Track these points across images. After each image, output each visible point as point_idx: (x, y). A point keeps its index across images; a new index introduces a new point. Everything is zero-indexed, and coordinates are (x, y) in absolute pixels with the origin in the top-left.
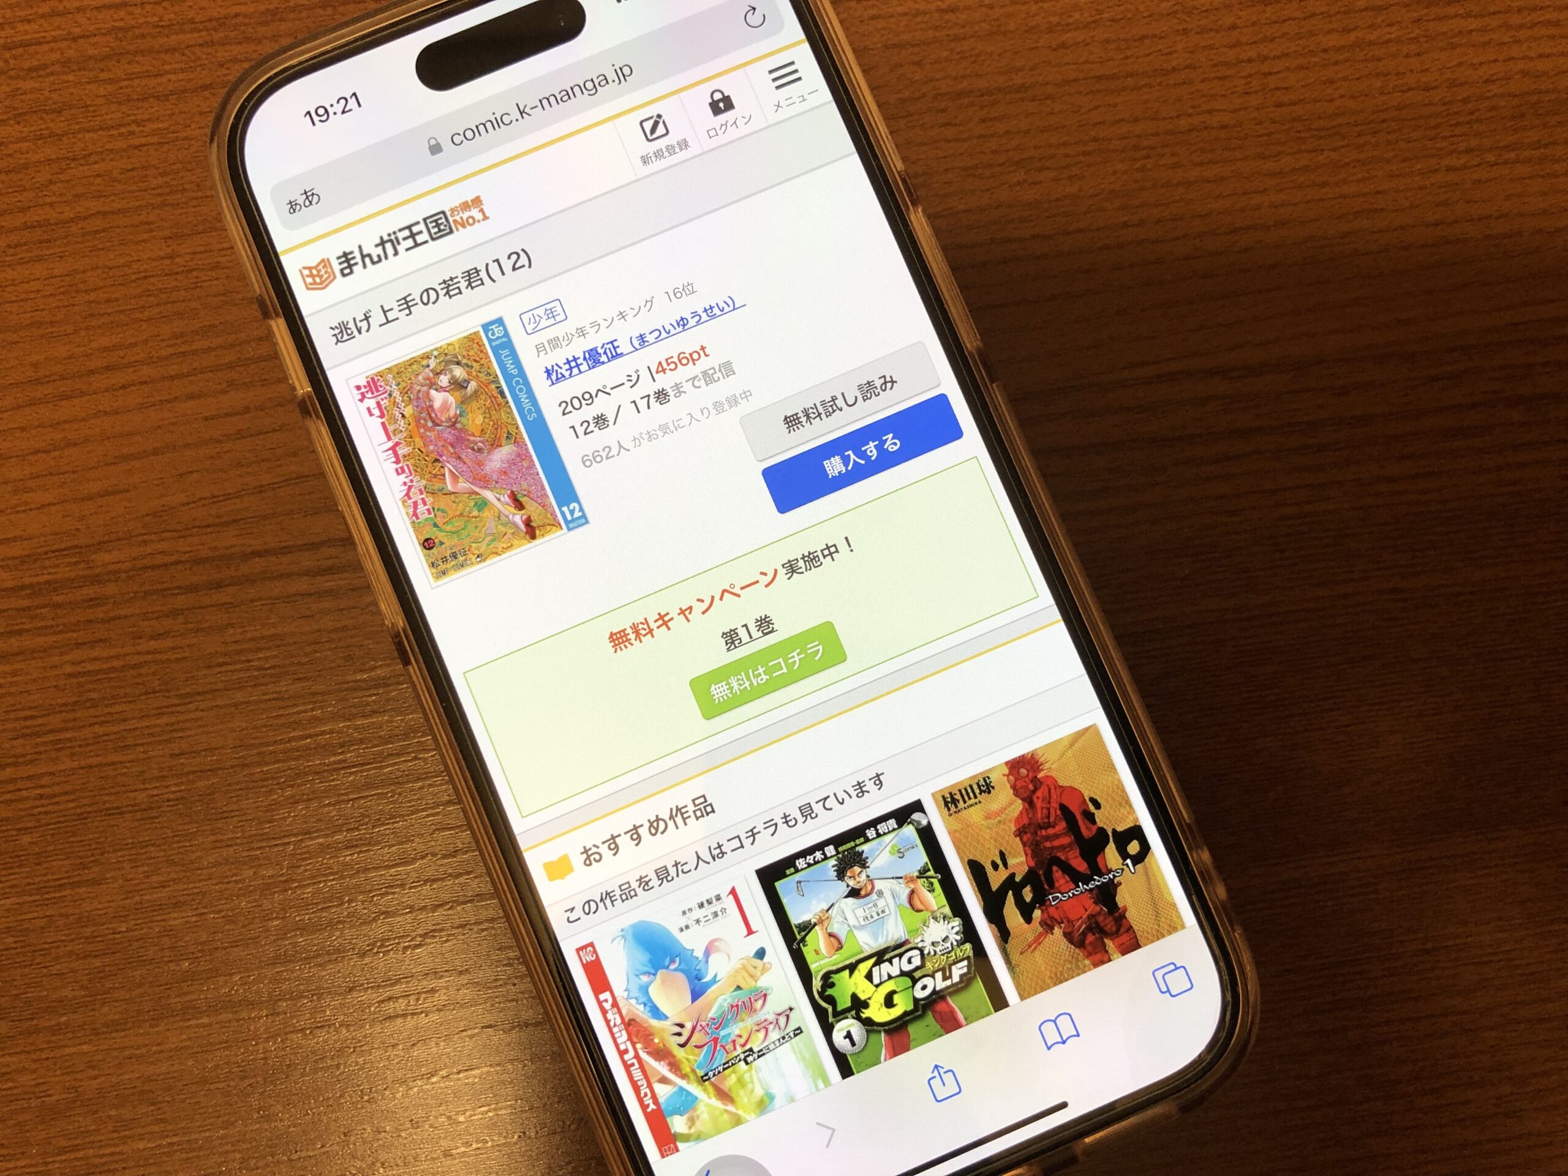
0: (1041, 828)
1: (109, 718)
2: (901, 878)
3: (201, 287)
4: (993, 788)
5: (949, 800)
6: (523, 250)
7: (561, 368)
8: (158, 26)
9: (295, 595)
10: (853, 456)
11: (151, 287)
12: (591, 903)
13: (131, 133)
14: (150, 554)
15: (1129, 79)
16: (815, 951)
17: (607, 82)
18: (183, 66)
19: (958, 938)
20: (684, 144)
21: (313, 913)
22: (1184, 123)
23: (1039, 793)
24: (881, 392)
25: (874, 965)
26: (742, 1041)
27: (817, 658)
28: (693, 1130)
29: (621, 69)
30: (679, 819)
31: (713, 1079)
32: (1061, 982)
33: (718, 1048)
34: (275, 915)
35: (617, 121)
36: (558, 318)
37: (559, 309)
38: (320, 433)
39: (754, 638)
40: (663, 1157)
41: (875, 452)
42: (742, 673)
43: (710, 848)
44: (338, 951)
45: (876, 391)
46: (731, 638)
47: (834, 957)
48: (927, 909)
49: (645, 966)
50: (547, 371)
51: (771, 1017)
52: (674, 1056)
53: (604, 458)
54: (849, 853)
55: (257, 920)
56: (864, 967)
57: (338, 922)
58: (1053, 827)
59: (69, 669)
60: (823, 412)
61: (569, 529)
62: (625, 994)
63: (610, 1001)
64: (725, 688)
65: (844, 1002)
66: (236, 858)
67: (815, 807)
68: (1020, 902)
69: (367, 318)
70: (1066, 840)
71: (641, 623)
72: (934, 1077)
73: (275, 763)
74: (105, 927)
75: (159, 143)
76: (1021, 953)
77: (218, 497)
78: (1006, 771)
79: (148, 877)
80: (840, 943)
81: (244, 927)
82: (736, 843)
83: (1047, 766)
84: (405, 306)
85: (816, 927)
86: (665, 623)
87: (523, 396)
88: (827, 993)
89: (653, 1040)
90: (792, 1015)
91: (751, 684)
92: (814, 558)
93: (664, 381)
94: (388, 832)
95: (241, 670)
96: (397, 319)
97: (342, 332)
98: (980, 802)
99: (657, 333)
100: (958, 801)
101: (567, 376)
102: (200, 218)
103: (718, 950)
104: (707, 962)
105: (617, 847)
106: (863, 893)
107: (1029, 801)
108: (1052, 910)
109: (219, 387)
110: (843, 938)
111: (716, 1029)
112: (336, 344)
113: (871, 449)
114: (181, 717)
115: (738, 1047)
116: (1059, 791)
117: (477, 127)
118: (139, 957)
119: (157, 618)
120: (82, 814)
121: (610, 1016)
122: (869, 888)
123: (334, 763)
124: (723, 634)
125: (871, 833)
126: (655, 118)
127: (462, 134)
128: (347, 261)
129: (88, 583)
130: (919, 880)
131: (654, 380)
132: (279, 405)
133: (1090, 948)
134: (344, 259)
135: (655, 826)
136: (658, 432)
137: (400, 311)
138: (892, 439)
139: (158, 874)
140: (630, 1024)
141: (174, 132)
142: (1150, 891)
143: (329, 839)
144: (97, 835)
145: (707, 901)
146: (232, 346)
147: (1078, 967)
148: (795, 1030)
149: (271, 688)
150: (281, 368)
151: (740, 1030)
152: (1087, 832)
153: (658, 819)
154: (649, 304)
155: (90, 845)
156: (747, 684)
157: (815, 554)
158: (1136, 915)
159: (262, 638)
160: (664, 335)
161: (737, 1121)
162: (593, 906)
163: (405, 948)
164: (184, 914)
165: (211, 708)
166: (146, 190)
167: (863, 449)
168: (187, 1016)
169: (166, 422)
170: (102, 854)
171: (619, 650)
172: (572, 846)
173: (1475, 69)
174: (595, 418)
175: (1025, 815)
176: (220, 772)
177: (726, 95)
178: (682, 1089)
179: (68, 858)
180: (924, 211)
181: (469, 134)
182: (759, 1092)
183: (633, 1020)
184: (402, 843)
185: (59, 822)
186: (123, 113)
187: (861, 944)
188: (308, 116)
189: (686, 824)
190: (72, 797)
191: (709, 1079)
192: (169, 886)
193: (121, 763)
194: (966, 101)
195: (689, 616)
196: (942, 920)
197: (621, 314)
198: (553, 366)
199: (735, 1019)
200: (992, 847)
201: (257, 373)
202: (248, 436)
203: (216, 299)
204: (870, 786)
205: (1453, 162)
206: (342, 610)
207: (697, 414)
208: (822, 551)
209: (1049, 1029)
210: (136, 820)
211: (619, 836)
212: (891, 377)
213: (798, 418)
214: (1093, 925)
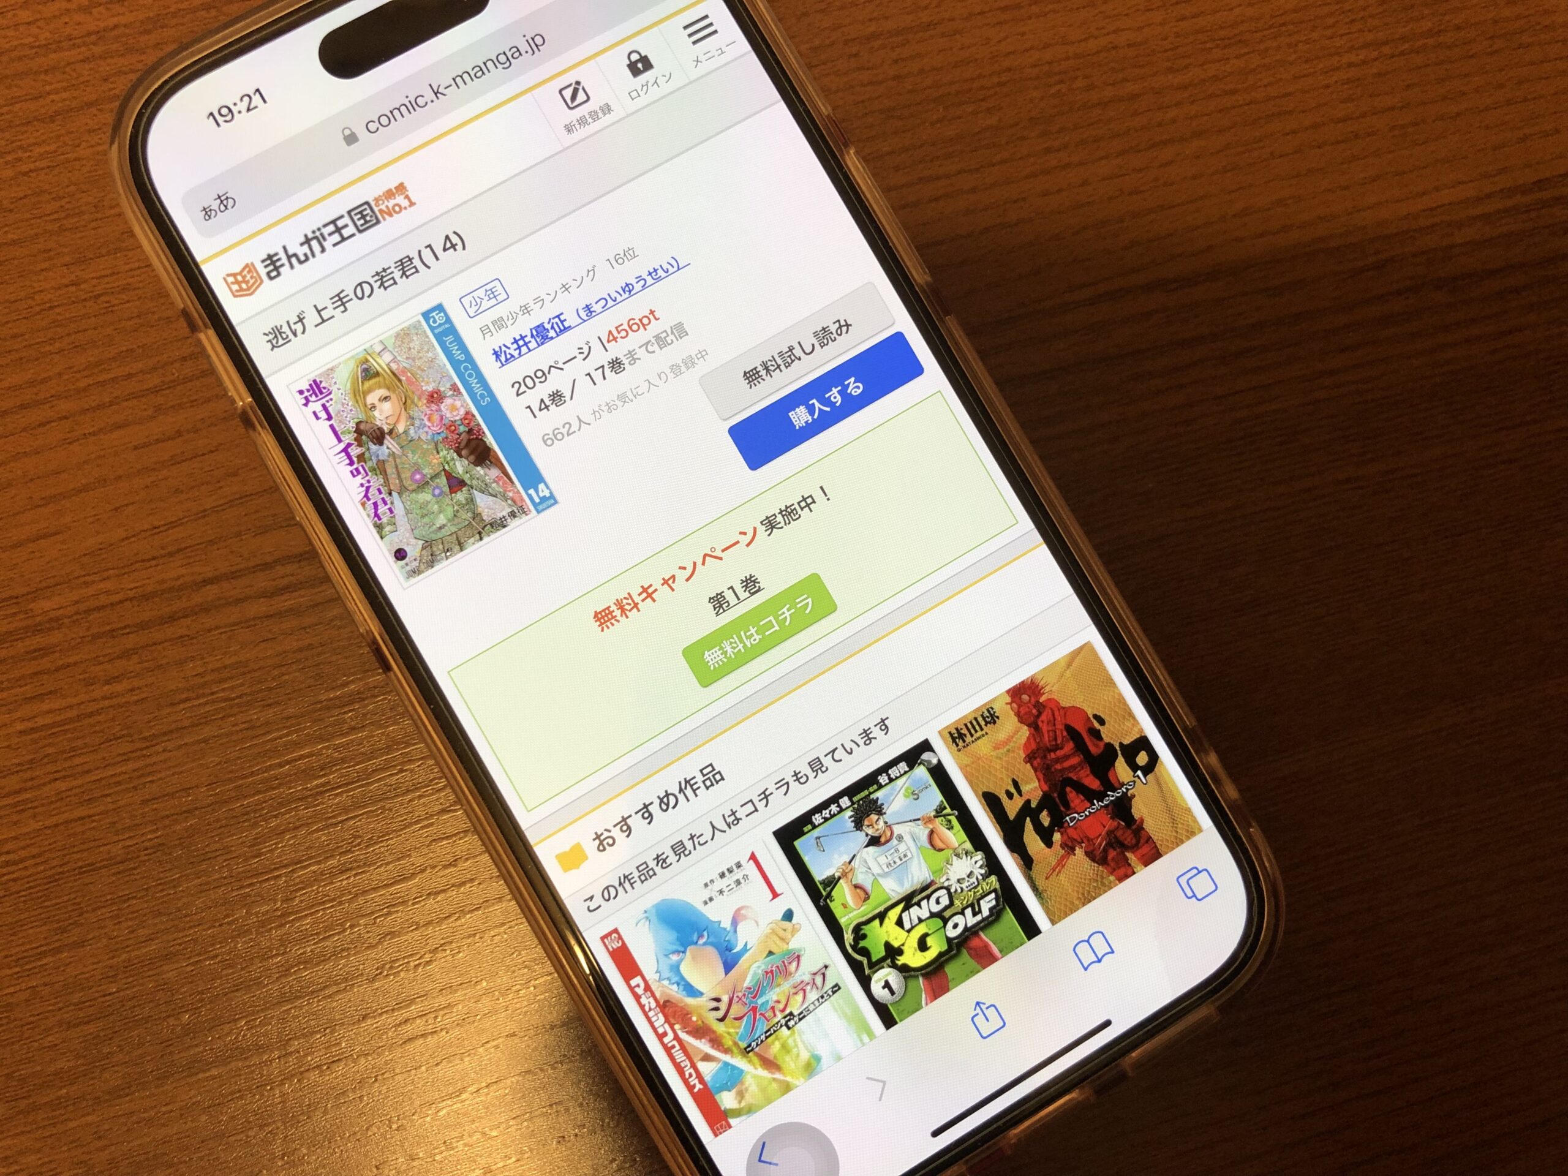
0: (1050, 751)
1: (70, 772)
2: (919, 819)
3: (112, 311)
4: (998, 717)
5: (956, 735)
6: (455, 233)
7: (509, 348)
8: (33, 47)
9: (254, 619)
10: (817, 405)
11: (60, 318)
12: (610, 888)
13: (20, 160)
14: (93, 595)
15: (1033, 7)
16: (843, 904)
17: (520, 54)
18: (65, 84)
19: (983, 871)
20: (607, 109)
21: (314, 944)
22: (1092, 45)
23: (1043, 717)
24: (837, 337)
25: (903, 911)
26: (781, 1006)
27: (807, 612)
28: (743, 1104)
29: (533, 39)
30: (689, 792)
31: (757, 1050)
32: (1090, 901)
33: (758, 1017)
34: (274, 952)
35: (536, 92)
36: (500, 298)
37: (499, 288)
38: (266, 444)
39: (742, 598)
40: (716, 1135)
41: (839, 397)
42: (734, 636)
43: (724, 816)
44: (346, 980)
45: (832, 337)
46: (719, 602)
47: (862, 908)
48: (948, 847)
49: (674, 944)
50: (495, 353)
51: (807, 978)
52: (714, 1032)
53: (565, 434)
54: (864, 802)
55: (257, 960)
56: (893, 915)
57: (343, 950)
58: (1062, 748)
59: (20, 727)
60: (782, 364)
61: (538, 512)
62: (657, 976)
63: (642, 985)
64: (719, 653)
65: (878, 952)
66: (226, 899)
67: (824, 760)
68: (1038, 828)
69: (301, 320)
70: (1075, 760)
71: (625, 598)
72: (977, 1014)
73: (254, 795)
74: (94, 990)
75: (48, 167)
76: (1047, 879)
77: (159, 527)
78: (1008, 699)
79: (133, 932)
80: (866, 893)
81: (243, 969)
82: (750, 808)
83: (1047, 689)
84: (339, 303)
85: (841, 881)
86: (650, 596)
87: (473, 381)
88: (860, 946)
89: (691, 1018)
90: (828, 973)
91: (745, 646)
92: (792, 511)
93: (617, 350)
94: (382, 849)
95: (206, 704)
96: (333, 317)
97: (277, 337)
98: (987, 734)
99: (603, 302)
100: (965, 735)
101: (517, 356)
102: (102, 240)
103: (745, 918)
104: (735, 931)
105: (629, 828)
106: (883, 840)
107: (1034, 726)
108: (1070, 832)
109: (145, 413)
110: (868, 888)
111: (754, 998)
112: (272, 350)
113: (835, 395)
114: (149, 761)
115: (778, 1013)
116: (1062, 712)
117: (391, 112)
118: (134, 1017)
119: (109, 661)
120: (53, 875)
121: (644, 1000)
122: (889, 834)
123: (317, 786)
124: (710, 599)
125: (883, 779)
126: (573, 86)
127: (377, 121)
128: (273, 263)
129: (29, 634)
130: (937, 820)
131: (607, 351)
133: (1112, 864)
134: (269, 262)
135: (665, 802)
136: (617, 402)
137: (335, 308)
138: (855, 382)
139: (144, 927)
140: (666, 1007)
141: (63, 154)
142: (1164, 799)
143: (323, 865)
144: (72, 896)
145: (728, 870)
146: (155, 369)
147: (1103, 884)
148: (833, 988)
149: (240, 718)
150: (220, 383)
151: (778, 994)
152: (1095, 750)
153: (667, 795)
154: (591, 273)
155: (66, 907)
156: (741, 646)
157: (793, 508)
158: (1154, 825)
159: (225, 667)
160: (611, 303)
161: (787, 1088)
162: (613, 892)
163: (416, 966)
164: (177, 965)
166: (40, 217)
167: (827, 396)
168: (194, 1071)
169: (93, 456)
170: (81, 915)
171: (605, 628)
172: (583, 835)
174: (550, 396)
175: (1032, 740)
176: (197, 812)
177: (643, 55)
178: (726, 1064)
179: (45, 924)
180: (857, 153)
181: (384, 120)
182: (805, 1056)
183: (668, 1001)
184: (399, 859)
185: (31, 888)
186: (7, 140)
187: (888, 891)
188: (211, 117)
189: (696, 796)
190: (38, 860)
191: (753, 1049)
192: (157, 938)
193: (90, 816)
194: (877, 44)
195: (672, 585)
196: (964, 856)
197: (564, 286)
198: (500, 347)
199: (771, 987)
200: (1004, 777)
201: (184, 394)
202: (183, 461)
203: (131, 323)
204: (876, 732)
205: (1353, 58)
206: (305, 628)
207: (655, 380)
208: (799, 503)
209: (1083, 949)
210: (114, 874)
211: (630, 816)
212: (845, 321)
213: (757, 373)
214: (1113, 840)
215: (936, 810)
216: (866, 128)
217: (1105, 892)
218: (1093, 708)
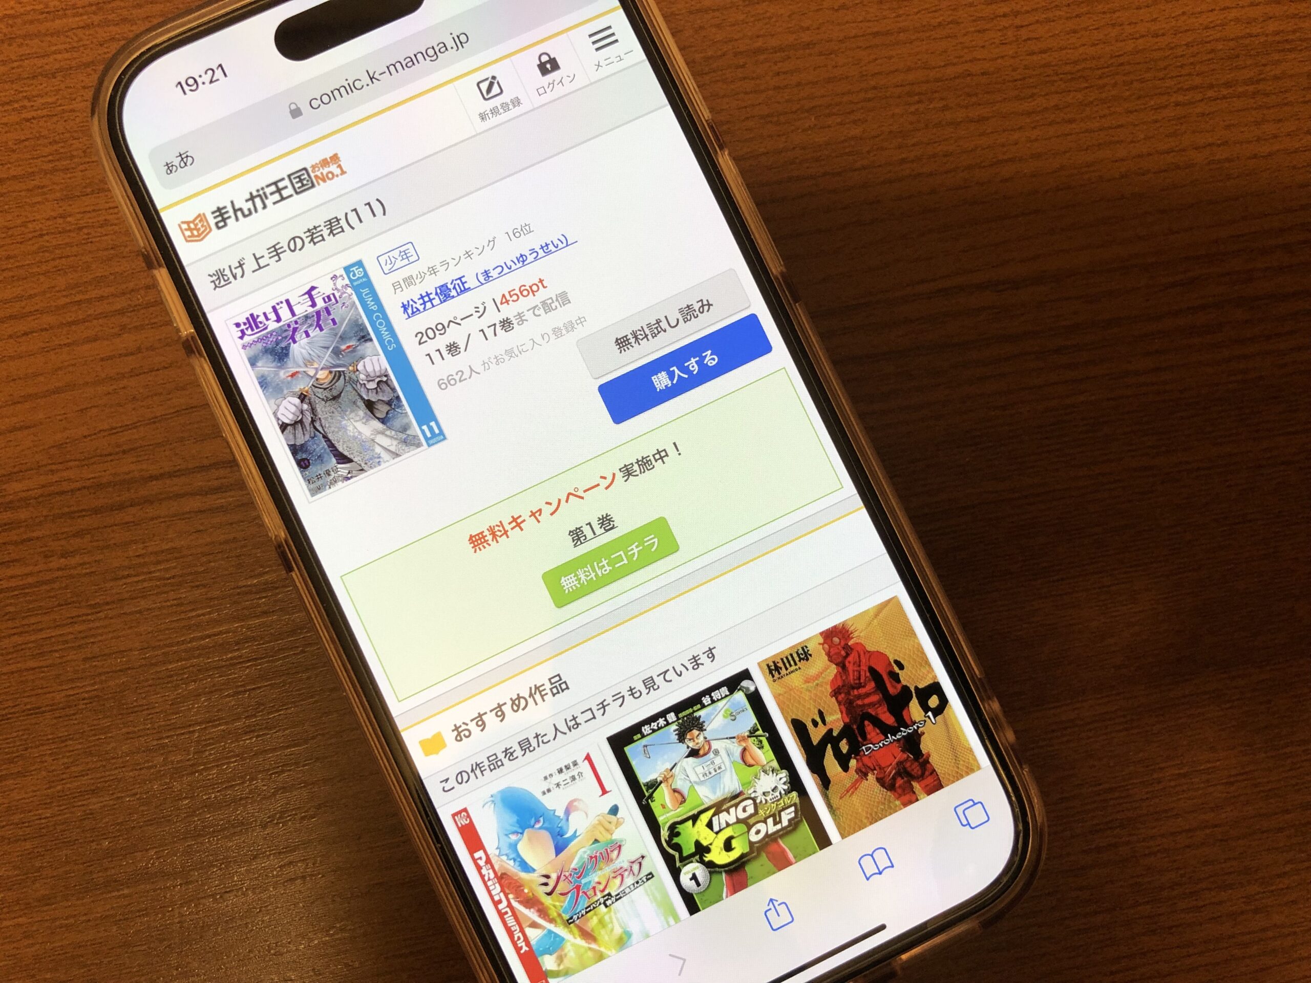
0: (853, 688)
1: (26, 629)
2: (734, 738)
3: (91, 242)
4: (811, 655)
5: (773, 668)
7: (415, 303)
8: (43, 13)
9: (190, 512)
10: (677, 372)
11: (48, 244)
12: (463, 773)
13: (24, 107)
14: (56, 482)
15: (902, 34)
17: (447, 49)
18: (67, 46)
19: (786, 787)
20: (516, 102)
21: (218, 791)
22: (950, 71)
23: (850, 659)
24: (699, 314)
25: (714, 815)
26: (601, 887)
27: (653, 550)
28: (562, 967)
29: (458, 37)
30: (537, 697)
31: (577, 922)
32: (876, 821)
33: (581, 894)
34: (184, 795)
35: (456, 83)
36: (411, 259)
37: (412, 250)
38: (203, 369)
39: (597, 533)
41: (696, 367)
42: (588, 566)
43: (566, 720)
44: (242, 824)
45: (695, 314)
46: (577, 536)
47: (679, 810)
48: (757, 764)
49: (514, 826)
50: (404, 306)
51: (626, 865)
52: (542, 904)
53: (458, 381)
54: (688, 718)
56: (705, 818)
57: (241, 799)
58: (864, 687)
60: (650, 334)
61: (429, 445)
62: (497, 852)
63: (484, 858)
64: (574, 579)
65: (689, 848)
66: (148, 746)
67: (657, 680)
68: (838, 754)
69: (241, 265)
70: (875, 698)
71: (497, 526)
72: (770, 909)
73: (178, 661)
74: (33, 813)
75: (48, 116)
76: (841, 798)
77: (116, 428)
78: (821, 641)
79: (68, 768)
80: (683, 797)
82: (589, 715)
83: (856, 634)
84: (275, 253)
85: (662, 785)
86: (518, 525)
87: (383, 329)
88: (674, 842)
89: (523, 890)
90: (644, 863)
91: (596, 575)
92: (647, 462)
93: (508, 311)
95: (144, 580)
96: (268, 265)
97: (220, 279)
98: (800, 668)
99: (500, 269)
100: (781, 668)
101: (422, 310)
102: (88, 181)
103: (577, 809)
104: (567, 820)
105: (484, 723)
106: (701, 752)
107: (842, 666)
108: (864, 759)
109: (111, 331)
110: (685, 792)
111: (578, 878)
112: (215, 289)
113: (693, 364)
114: (92, 625)
115: (598, 893)
116: (867, 655)
117: (332, 92)
118: (63, 839)
119: (66, 538)
121: (484, 871)
122: (707, 748)
123: (231, 658)
124: (570, 532)
125: (706, 700)
126: (490, 80)
127: (319, 99)
128: (221, 215)
130: (750, 739)
131: (499, 311)
132: (167, 345)
133: (899, 790)
134: (218, 214)
135: (517, 703)
136: (504, 357)
137: (270, 258)
138: (711, 355)
139: (78, 765)
140: (503, 878)
141: (60, 106)
142: (950, 738)
143: (231, 726)
145: (566, 767)
146: (123, 294)
147: (890, 808)
148: (647, 875)
149: (172, 595)
150: (166, 312)
151: (600, 877)
152: (893, 690)
153: (519, 698)
154: (492, 243)
155: (15, 742)
156: (593, 575)
157: (648, 459)
158: (938, 761)
159: (163, 552)
160: (506, 270)
161: (600, 957)
162: (465, 776)
165: (120, 615)
166: (38, 158)
167: (686, 364)
168: (110, 889)
169: (66, 364)
170: (26, 749)
171: (478, 550)
172: (444, 725)
173: (1197, 18)
174: (448, 346)
175: (839, 677)
176: (129, 672)
177: (552, 57)
178: (550, 932)
180: (730, 154)
181: (325, 99)
182: (618, 931)
183: (505, 874)
186: (16, 90)
187: (702, 797)
188: (179, 86)
189: (544, 701)
191: (574, 921)
192: (88, 775)
193: (40, 668)
194: (762, 57)
195: (539, 518)
196: (771, 773)
197: (467, 253)
198: (408, 302)
199: (594, 868)
200: (812, 708)
201: (147, 317)
202: (140, 374)
203: (106, 253)
204: (704, 659)
205: (1180, 98)
206: (231, 524)
207: (538, 339)
208: (654, 456)
209: (867, 862)
210: (56, 718)
211: (485, 713)
212: (707, 301)
213: (628, 340)
214: (902, 770)
215: (750, 731)
216: (746, 130)
217: (891, 814)
218: (894, 654)
